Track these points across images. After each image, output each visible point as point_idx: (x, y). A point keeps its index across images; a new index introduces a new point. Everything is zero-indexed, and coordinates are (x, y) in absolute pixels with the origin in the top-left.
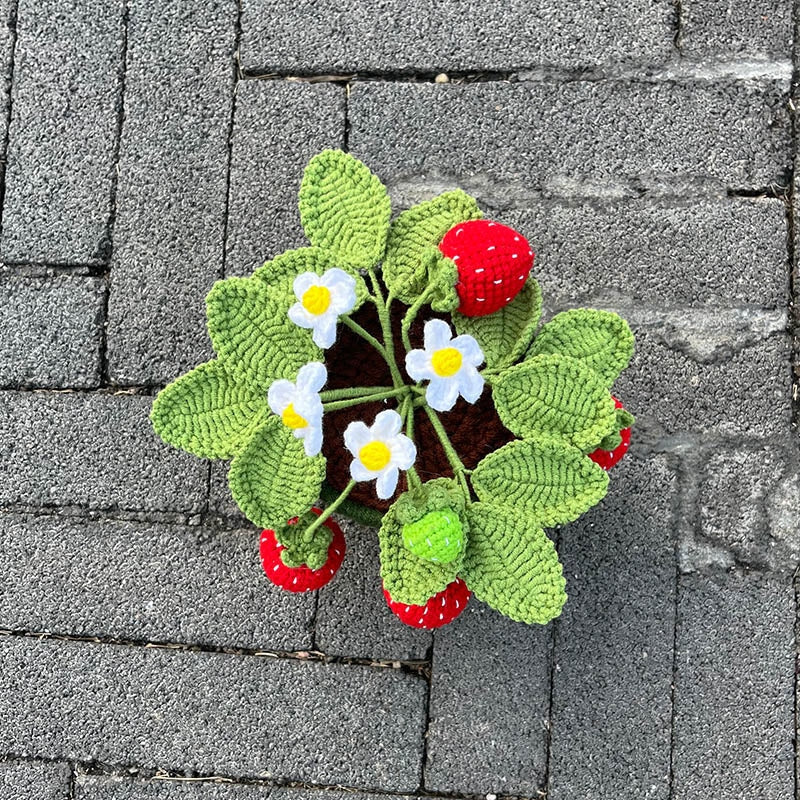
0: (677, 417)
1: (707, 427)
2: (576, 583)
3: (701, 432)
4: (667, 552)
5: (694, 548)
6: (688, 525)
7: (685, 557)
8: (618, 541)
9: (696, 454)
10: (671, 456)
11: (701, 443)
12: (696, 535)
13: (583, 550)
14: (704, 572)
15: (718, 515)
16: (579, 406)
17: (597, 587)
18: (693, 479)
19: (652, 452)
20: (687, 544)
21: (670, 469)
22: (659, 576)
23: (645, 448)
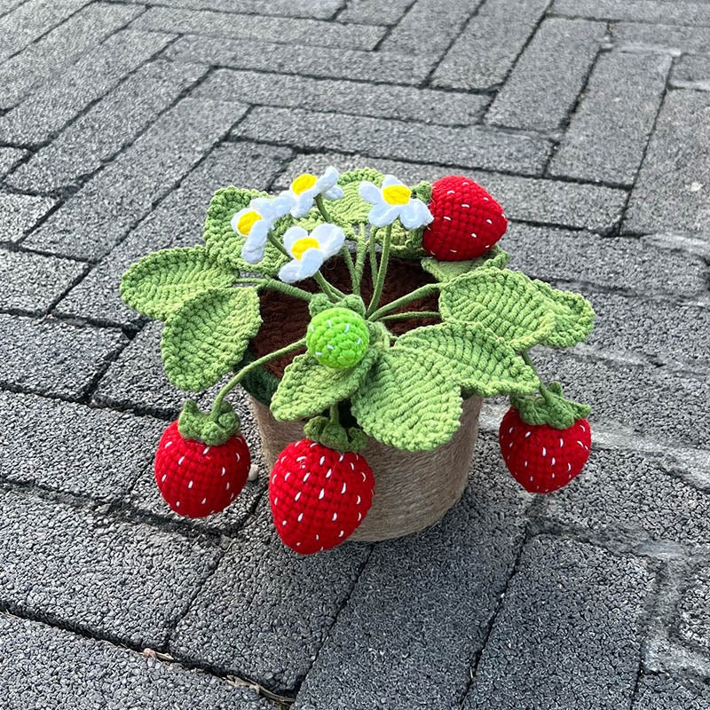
0: (666, 529)
1: (701, 543)
2: (508, 652)
3: (692, 545)
4: (631, 646)
5: (666, 647)
6: (662, 626)
7: (652, 654)
8: (571, 624)
9: (683, 563)
10: (652, 561)
11: (691, 555)
12: (670, 635)
13: (525, 623)
14: (674, 676)
15: (702, 624)
16: (521, 316)
17: (533, 662)
18: (675, 585)
19: (630, 552)
20: (657, 642)
21: (650, 571)
22: (615, 667)
23: (623, 547)
